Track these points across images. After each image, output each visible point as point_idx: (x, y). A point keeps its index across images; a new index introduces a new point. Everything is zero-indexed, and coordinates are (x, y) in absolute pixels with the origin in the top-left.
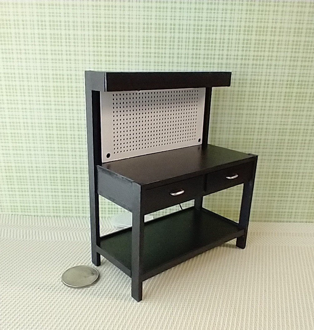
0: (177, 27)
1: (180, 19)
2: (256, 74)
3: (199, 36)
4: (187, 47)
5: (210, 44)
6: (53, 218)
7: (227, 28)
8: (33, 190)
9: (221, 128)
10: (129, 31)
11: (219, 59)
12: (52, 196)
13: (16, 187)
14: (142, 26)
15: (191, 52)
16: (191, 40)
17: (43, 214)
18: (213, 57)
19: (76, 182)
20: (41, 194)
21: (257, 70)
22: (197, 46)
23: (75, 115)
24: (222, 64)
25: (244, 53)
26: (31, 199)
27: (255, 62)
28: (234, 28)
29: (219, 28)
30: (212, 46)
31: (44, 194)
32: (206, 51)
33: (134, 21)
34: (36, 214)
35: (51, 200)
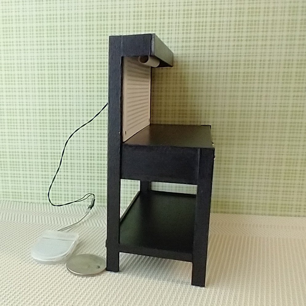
0: (167, 13)
1: (169, 6)
2: (250, 54)
3: (189, 20)
4: (177, 32)
5: (201, 28)
6: (42, 205)
7: (218, 11)
8: (25, 176)
9: (214, 111)
10: (120, 20)
11: (210, 41)
12: (43, 182)
13: (9, 172)
14: (132, 14)
15: (181, 36)
16: (181, 24)
17: (33, 201)
18: (203, 39)
19: (66, 168)
20: (32, 179)
21: (251, 51)
22: (187, 30)
23: (68, 101)
24: (213, 46)
25: (237, 34)
26: (22, 185)
27: (248, 43)
28: (225, 11)
29: (209, 11)
30: (202, 29)
31: (35, 180)
32: (197, 34)
33: (125, 10)
34: (26, 201)
35: (41, 186)
